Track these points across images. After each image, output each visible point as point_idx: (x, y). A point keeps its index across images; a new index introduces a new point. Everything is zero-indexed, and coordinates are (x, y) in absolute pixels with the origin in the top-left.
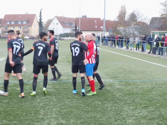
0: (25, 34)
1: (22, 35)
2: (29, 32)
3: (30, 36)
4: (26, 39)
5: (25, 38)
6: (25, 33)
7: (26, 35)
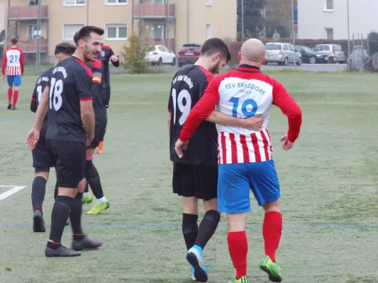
0: (152, 36)
1: (133, 40)
2: (174, 21)
3: (180, 48)
4: (154, 63)
5: (151, 56)
6: (150, 31)
7: (158, 41)
